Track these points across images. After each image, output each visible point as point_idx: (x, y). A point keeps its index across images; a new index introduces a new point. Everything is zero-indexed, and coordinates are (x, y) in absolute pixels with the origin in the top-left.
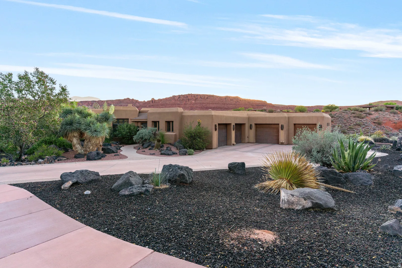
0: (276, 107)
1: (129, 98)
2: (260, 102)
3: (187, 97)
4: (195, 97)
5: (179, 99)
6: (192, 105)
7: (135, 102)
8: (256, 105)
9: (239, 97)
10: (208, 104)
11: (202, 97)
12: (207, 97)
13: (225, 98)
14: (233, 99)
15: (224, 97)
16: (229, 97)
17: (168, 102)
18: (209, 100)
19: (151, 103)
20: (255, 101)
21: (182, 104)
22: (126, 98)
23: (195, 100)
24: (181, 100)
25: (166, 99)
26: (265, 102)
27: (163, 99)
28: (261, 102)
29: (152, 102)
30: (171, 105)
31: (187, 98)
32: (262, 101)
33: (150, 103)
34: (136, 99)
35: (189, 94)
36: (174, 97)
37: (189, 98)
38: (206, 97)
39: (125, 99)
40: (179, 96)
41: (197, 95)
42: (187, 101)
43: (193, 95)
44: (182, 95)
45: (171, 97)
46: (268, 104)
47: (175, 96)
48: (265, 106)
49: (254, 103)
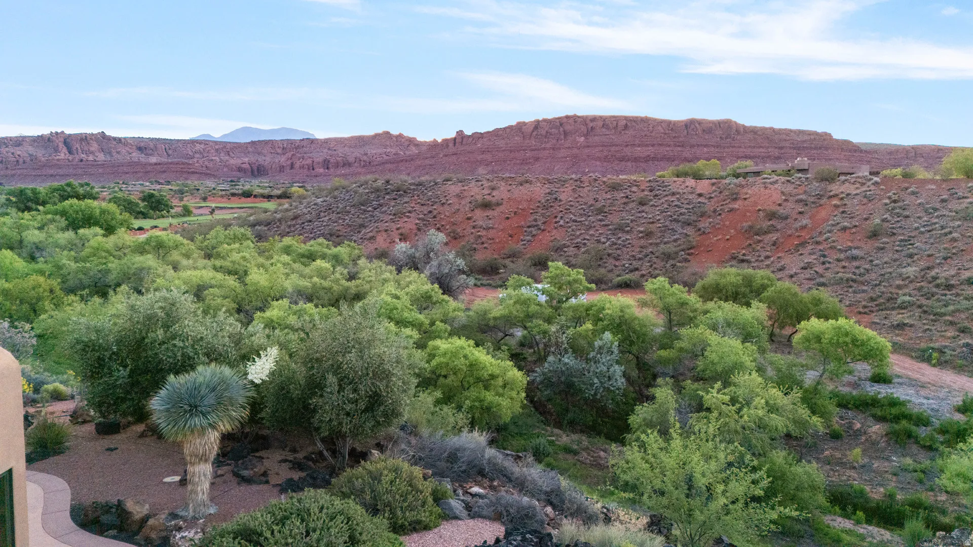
0: (866, 151)
1: (388, 133)
2: (806, 138)
3: (561, 125)
4: (587, 125)
5: (535, 133)
6: (575, 151)
7: (407, 143)
8: (790, 148)
9: (734, 119)
10: (627, 146)
11: (611, 125)
12: (626, 124)
13: (686, 126)
14: (714, 127)
15: (682, 121)
16: (700, 122)
17: (501, 143)
18: (630, 132)
19: (451, 145)
20: (788, 132)
21: (544, 149)
22: (380, 131)
23: (586, 135)
24: (541, 135)
25: (496, 133)
26: (826, 136)
27: (488, 132)
28: (810, 135)
29: (455, 144)
30: (511, 151)
31: (561, 129)
32: (816, 133)
33: (447, 146)
34: (411, 135)
35: (567, 117)
36: (520, 126)
37: (568, 128)
38: (624, 123)
39: (376, 136)
40: (537, 124)
41: (594, 119)
42: (562, 137)
43: (579, 117)
44: (545, 120)
45: (510, 127)
46: (837, 141)
47: (524, 124)
48: (827, 149)
49: (785, 140)
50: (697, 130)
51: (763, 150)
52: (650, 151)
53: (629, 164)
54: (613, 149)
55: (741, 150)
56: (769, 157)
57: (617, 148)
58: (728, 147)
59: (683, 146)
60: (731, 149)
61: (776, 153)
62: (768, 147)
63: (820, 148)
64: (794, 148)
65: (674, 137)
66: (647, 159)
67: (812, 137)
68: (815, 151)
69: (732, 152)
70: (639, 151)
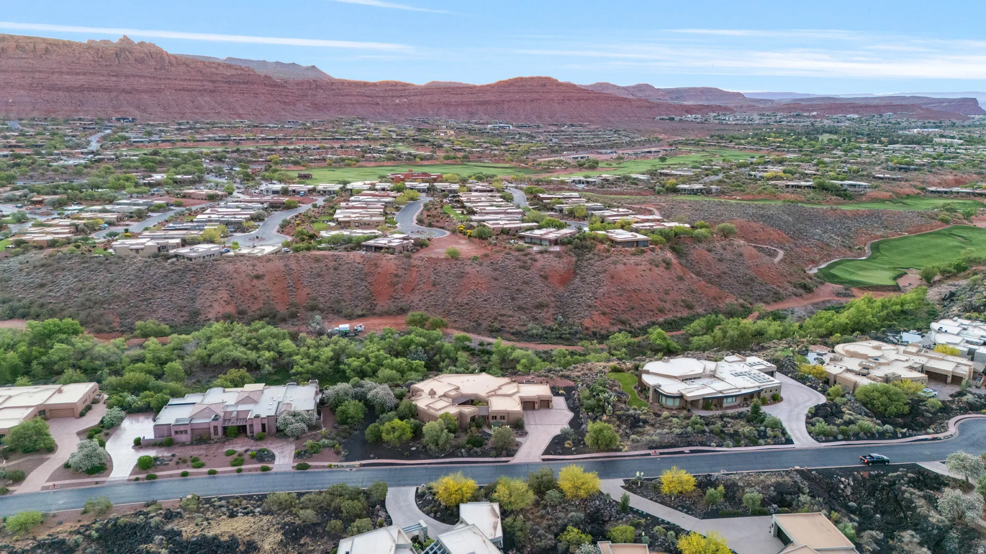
2: (234, 72)
10: (53, 73)
11: (27, 47)
12: (47, 48)
14: (146, 57)
18: (53, 57)
26: (250, 72)
28: (236, 69)
38: (44, 46)
48: (253, 83)
49: (216, 74)
50: (129, 59)
51: (199, 83)
52: (81, 80)
53: (61, 93)
54: (37, 75)
55: (177, 82)
56: (205, 90)
57: (42, 75)
58: (164, 79)
59: (117, 76)
60: (167, 81)
61: (209, 86)
62: (203, 80)
63: (247, 83)
64: (226, 82)
65: (107, 66)
66: (81, 89)
67: (239, 72)
68: (244, 86)
69: (170, 84)
70: (69, 80)
